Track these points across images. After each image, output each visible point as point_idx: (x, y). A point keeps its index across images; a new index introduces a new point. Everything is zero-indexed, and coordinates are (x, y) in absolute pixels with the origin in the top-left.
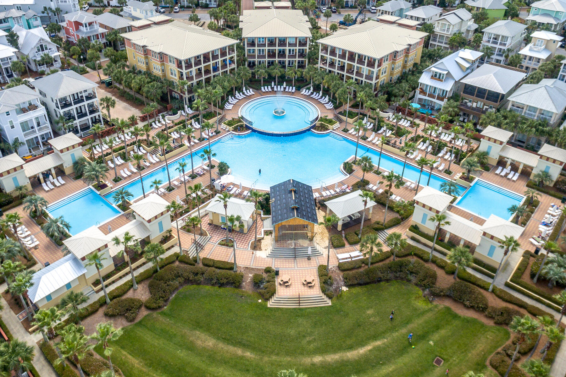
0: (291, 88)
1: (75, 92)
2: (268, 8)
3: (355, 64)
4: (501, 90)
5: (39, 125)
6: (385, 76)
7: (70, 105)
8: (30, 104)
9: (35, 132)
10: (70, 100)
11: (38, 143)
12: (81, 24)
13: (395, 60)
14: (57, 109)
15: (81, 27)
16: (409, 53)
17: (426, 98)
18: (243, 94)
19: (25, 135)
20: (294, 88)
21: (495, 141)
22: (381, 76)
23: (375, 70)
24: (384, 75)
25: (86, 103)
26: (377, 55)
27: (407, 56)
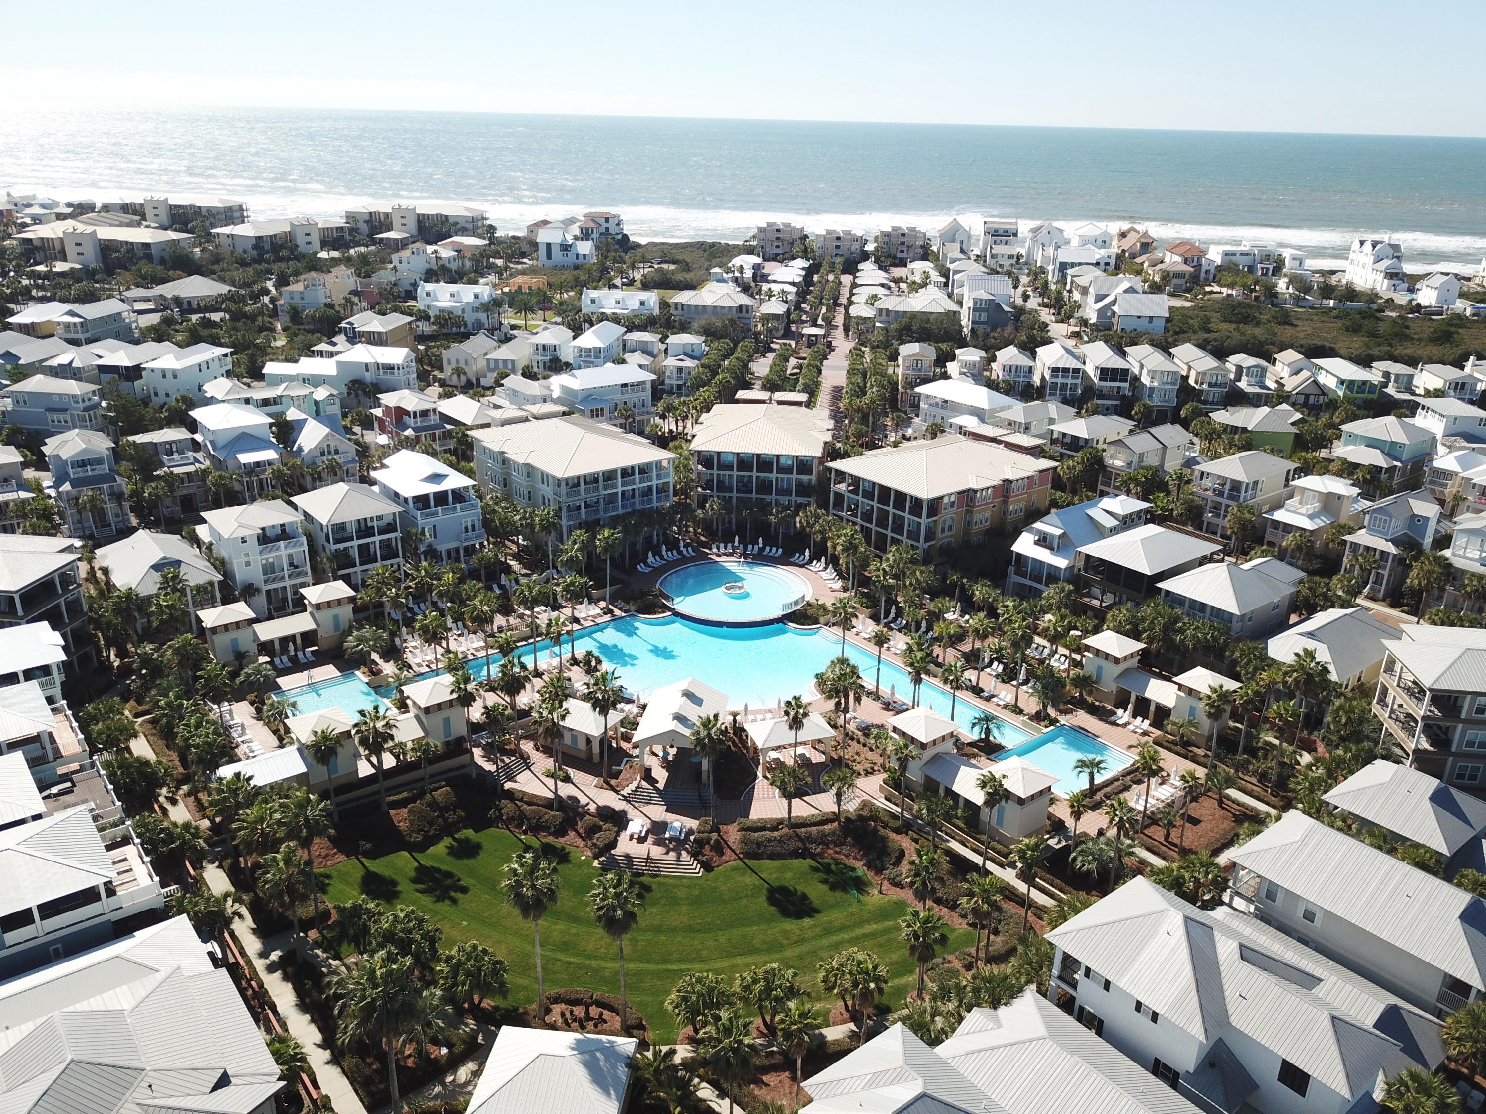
0: (774, 549)
1: (361, 517)
2: (763, 401)
3: (891, 509)
4: (1145, 569)
5: (292, 564)
6: (950, 536)
7: (351, 539)
8: (284, 531)
9: (283, 578)
10: (352, 529)
11: (285, 599)
12: (407, 413)
13: (972, 507)
14: (326, 544)
15: (406, 418)
16: (1008, 497)
17: (1027, 582)
18: (680, 552)
19: (266, 582)
20: (780, 550)
21: (1107, 656)
22: (939, 535)
23: (924, 521)
24: (947, 533)
25: (377, 538)
26: (925, 493)
27: (1005, 502)
